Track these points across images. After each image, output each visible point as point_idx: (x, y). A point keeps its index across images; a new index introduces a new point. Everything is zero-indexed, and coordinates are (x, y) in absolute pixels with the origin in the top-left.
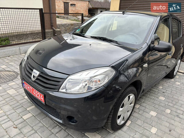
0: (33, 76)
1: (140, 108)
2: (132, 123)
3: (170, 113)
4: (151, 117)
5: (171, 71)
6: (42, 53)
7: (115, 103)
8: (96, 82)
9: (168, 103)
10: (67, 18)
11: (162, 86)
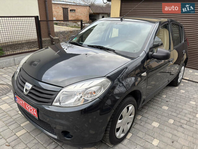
0: (26, 89)
1: (142, 119)
2: (133, 135)
3: (173, 123)
4: (153, 128)
5: (175, 78)
6: (37, 65)
7: (113, 115)
8: (91, 93)
9: (171, 112)
10: (67, 25)
11: (166, 95)
